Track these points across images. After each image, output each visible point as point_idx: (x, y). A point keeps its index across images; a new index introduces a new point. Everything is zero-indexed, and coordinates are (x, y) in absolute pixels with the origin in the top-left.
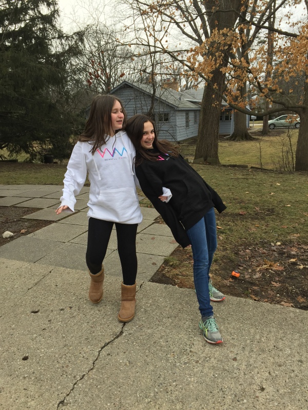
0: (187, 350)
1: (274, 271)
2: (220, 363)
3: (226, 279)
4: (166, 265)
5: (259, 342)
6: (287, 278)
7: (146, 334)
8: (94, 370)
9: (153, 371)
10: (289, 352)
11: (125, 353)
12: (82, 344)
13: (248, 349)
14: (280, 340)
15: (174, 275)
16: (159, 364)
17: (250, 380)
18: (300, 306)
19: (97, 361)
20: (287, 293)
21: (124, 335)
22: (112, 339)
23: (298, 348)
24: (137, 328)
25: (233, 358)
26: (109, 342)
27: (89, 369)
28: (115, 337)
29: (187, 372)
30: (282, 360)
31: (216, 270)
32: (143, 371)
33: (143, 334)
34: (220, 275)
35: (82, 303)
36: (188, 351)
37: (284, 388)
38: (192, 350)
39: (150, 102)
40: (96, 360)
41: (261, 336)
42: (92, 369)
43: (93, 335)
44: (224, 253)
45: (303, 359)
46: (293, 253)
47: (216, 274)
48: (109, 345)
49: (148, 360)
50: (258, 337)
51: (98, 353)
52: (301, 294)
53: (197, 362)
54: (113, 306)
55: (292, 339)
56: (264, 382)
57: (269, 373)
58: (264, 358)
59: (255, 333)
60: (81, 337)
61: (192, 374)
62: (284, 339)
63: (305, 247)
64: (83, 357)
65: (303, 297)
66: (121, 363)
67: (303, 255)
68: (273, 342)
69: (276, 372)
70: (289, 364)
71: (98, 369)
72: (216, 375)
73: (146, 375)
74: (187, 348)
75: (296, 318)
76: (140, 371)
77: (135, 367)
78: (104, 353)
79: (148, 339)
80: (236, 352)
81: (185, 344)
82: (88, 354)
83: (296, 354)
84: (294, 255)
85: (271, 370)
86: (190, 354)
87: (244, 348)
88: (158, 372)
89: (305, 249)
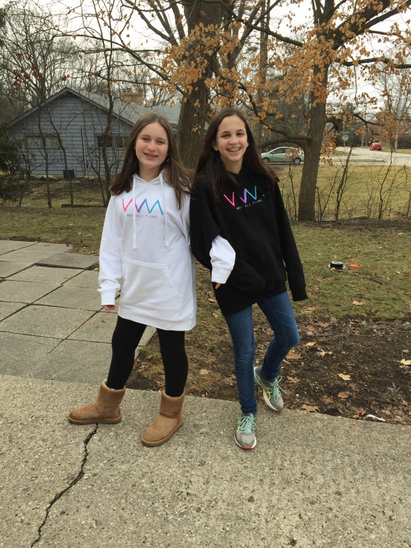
0: (182, 492)
1: (289, 360)
2: (230, 508)
3: (227, 376)
4: (142, 360)
5: (281, 469)
6: (306, 370)
7: (119, 473)
8: (41, 543)
9: (135, 533)
10: (322, 480)
11: (88, 507)
12: (19, 500)
13: (267, 481)
14: (308, 464)
15: (155, 374)
16: (143, 520)
17: (275, 530)
18: (327, 409)
19: (45, 527)
20: (309, 391)
21: (85, 477)
22: (67, 485)
23: (333, 473)
24: (105, 464)
25: (248, 497)
26: (62, 493)
27: (33, 541)
28: (71, 482)
29: (185, 529)
30: (314, 494)
31: (213, 363)
32: (118, 535)
33: (116, 473)
34: (219, 370)
35: (15, 429)
36: (184, 494)
37: (322, 538)
38: (189, 491)
39: (106, 120)
40: (43, 525)
41: (283, 460)
42: (37, 541)
43: (36, 481)
44: (221, 338)
45: (342, 490)
46: (310, 333)
47: (213, 369)
48: (62, 497)
49: (126, 515)
50: (278, 461)
51: (45, 513)
52: (326, 392)
53: (199, 510)
54: (65, 432)
55: (323, 461)
56: (294, 530)
57: (300, 515)
58: (290, 493)
59: (275, 456)
60: (15, 488)
61: (192, 531)
62: (314, 461)
63: (322, 325)
64: (22, 522)
65: (329, 396)
66: (83, 525)
67: (322, 337)
68: (299, 467)
69: (308, 513)
70: (324, 500)
71: (47, 539)
72: (228, 529)
73: (124, 541)
74: (183, 489)
75: (325, 428)
76: (115, 535)
77: (106, 529)
78: (55, 510)
79: (123, 481)
80: (251, 488)
81: (178, 483)
82: (29, 516)
83: (332, 483)
84: (311, 336)
85: (302, 511)
86: (188, 498)
87: (261, 480)
88: (142, 534)
89: (323, 328)
